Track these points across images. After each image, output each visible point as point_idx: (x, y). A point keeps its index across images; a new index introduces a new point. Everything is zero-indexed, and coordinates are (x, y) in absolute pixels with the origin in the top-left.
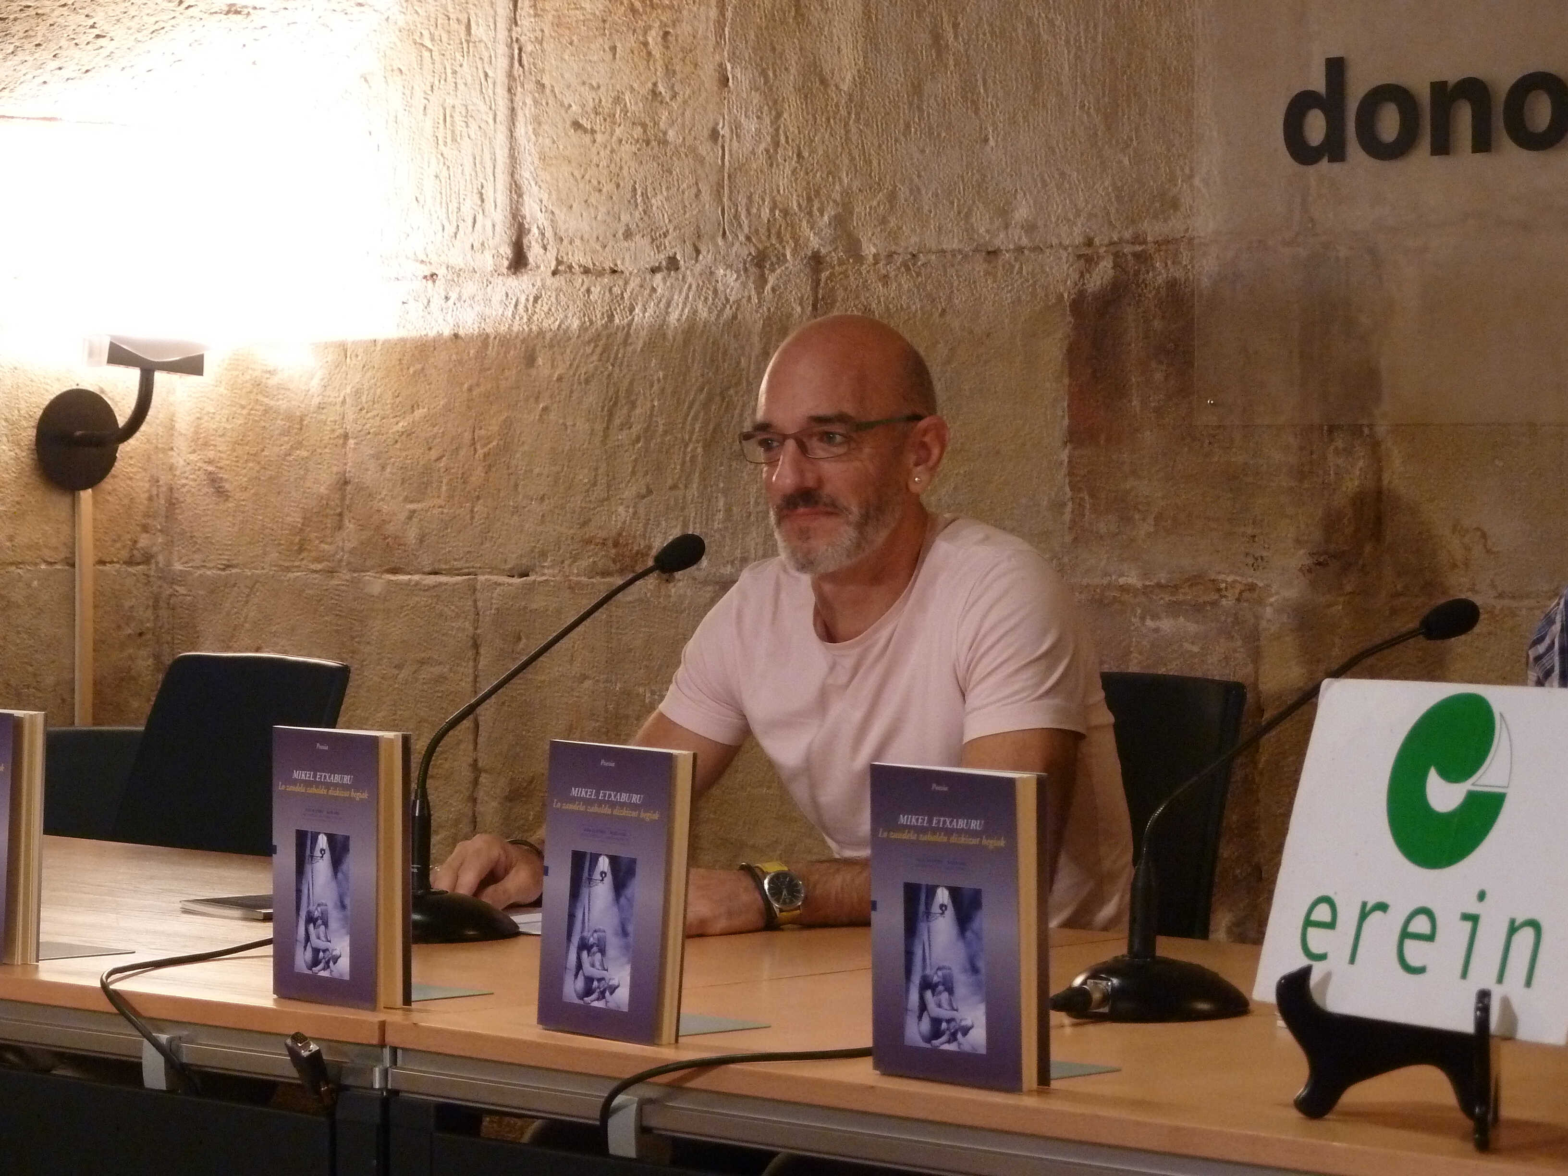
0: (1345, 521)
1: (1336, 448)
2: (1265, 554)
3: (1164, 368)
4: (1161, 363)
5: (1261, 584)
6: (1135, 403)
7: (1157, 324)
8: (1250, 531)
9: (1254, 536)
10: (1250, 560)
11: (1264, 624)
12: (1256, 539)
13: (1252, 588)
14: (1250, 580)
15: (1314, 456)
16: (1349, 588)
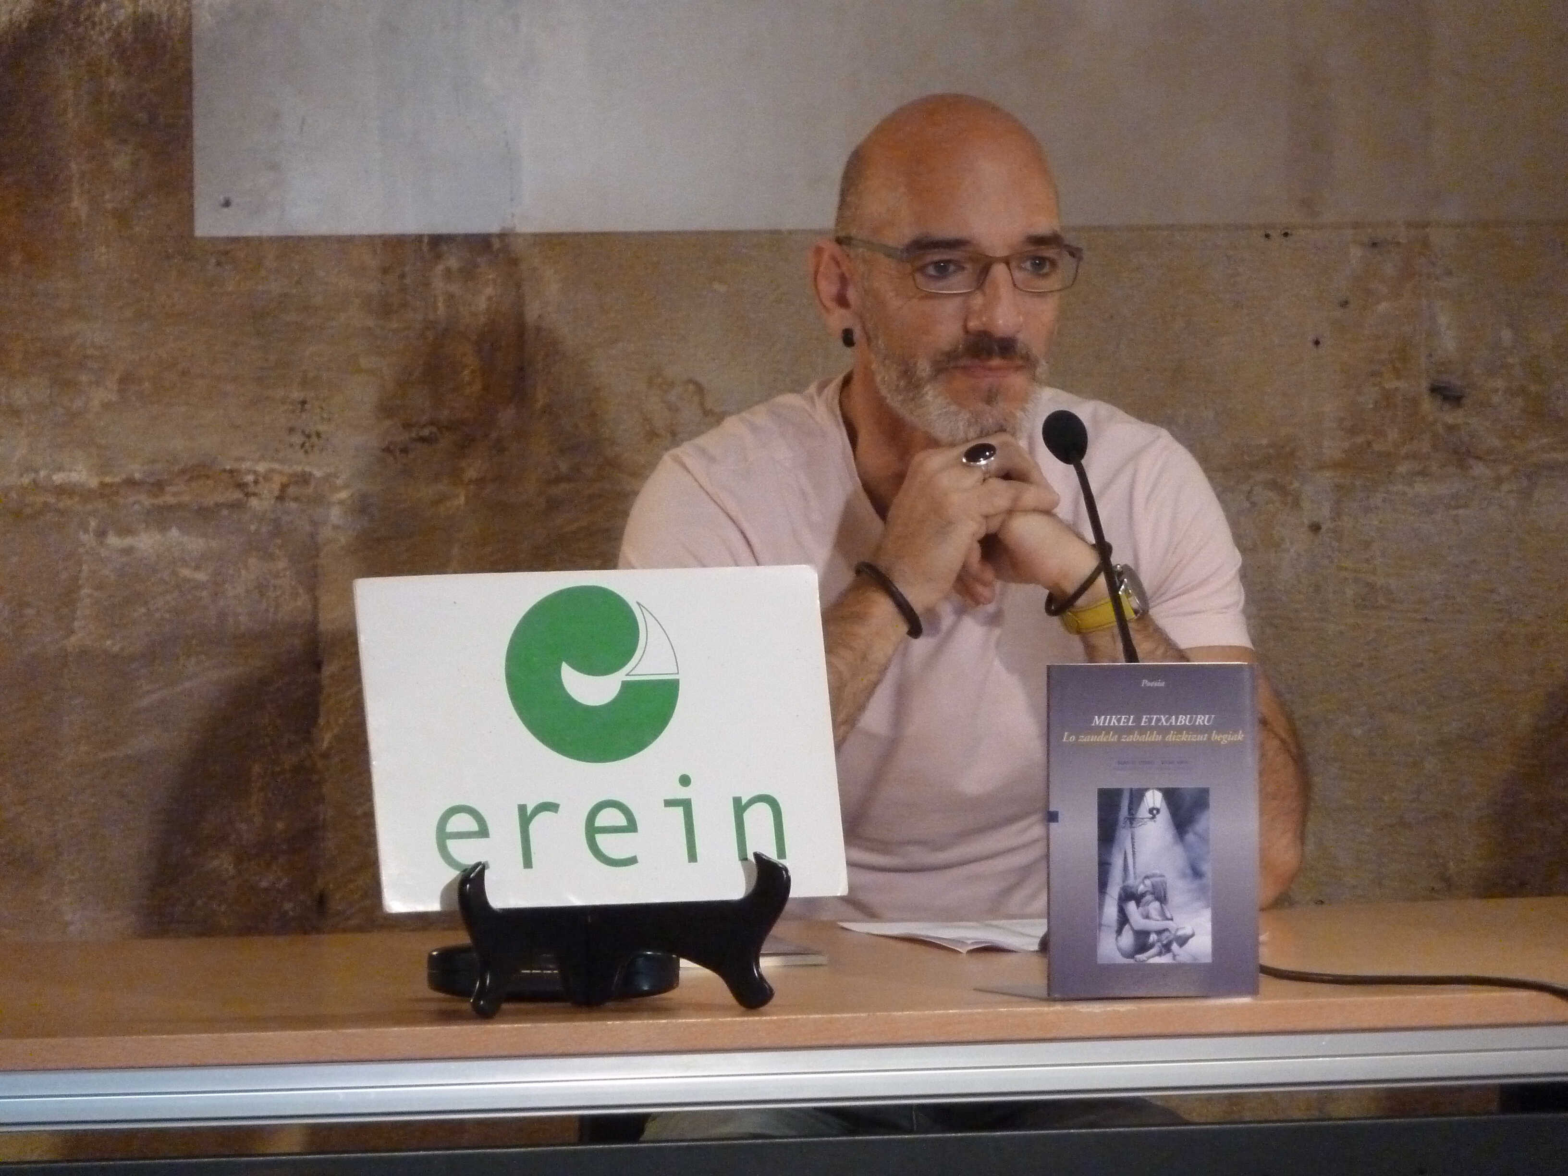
0: (466, 374)
1: (448, 271)
2: (321, 428)
3: (129, 149)
4: (125, 141)
5: (318, 473)
6: (79, 204)
7: (115, 84)
8: (297, 395)
9: (304, 403)
10: (297, 439)
11: (326, 532)
12: (307, 406)
13: (304, 479)
14: (299, 469)
15: (407, 281)
16: (472, 473)
